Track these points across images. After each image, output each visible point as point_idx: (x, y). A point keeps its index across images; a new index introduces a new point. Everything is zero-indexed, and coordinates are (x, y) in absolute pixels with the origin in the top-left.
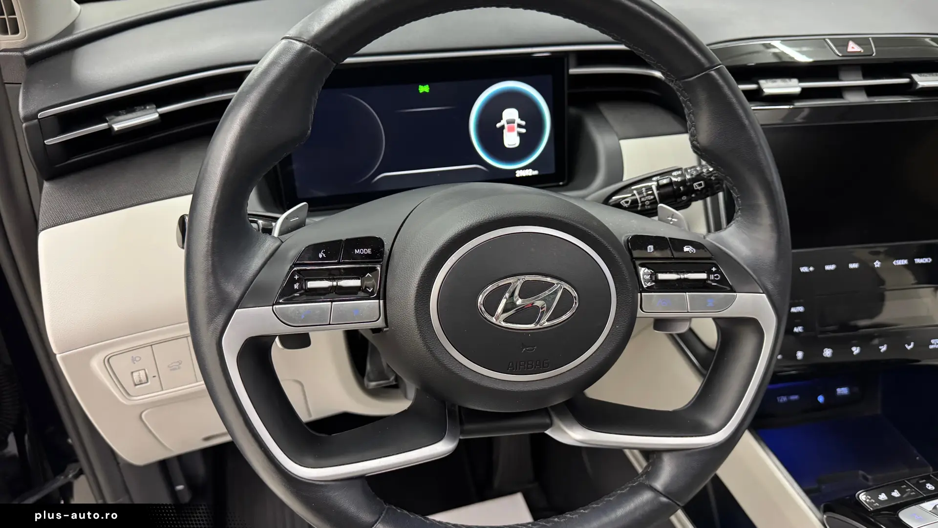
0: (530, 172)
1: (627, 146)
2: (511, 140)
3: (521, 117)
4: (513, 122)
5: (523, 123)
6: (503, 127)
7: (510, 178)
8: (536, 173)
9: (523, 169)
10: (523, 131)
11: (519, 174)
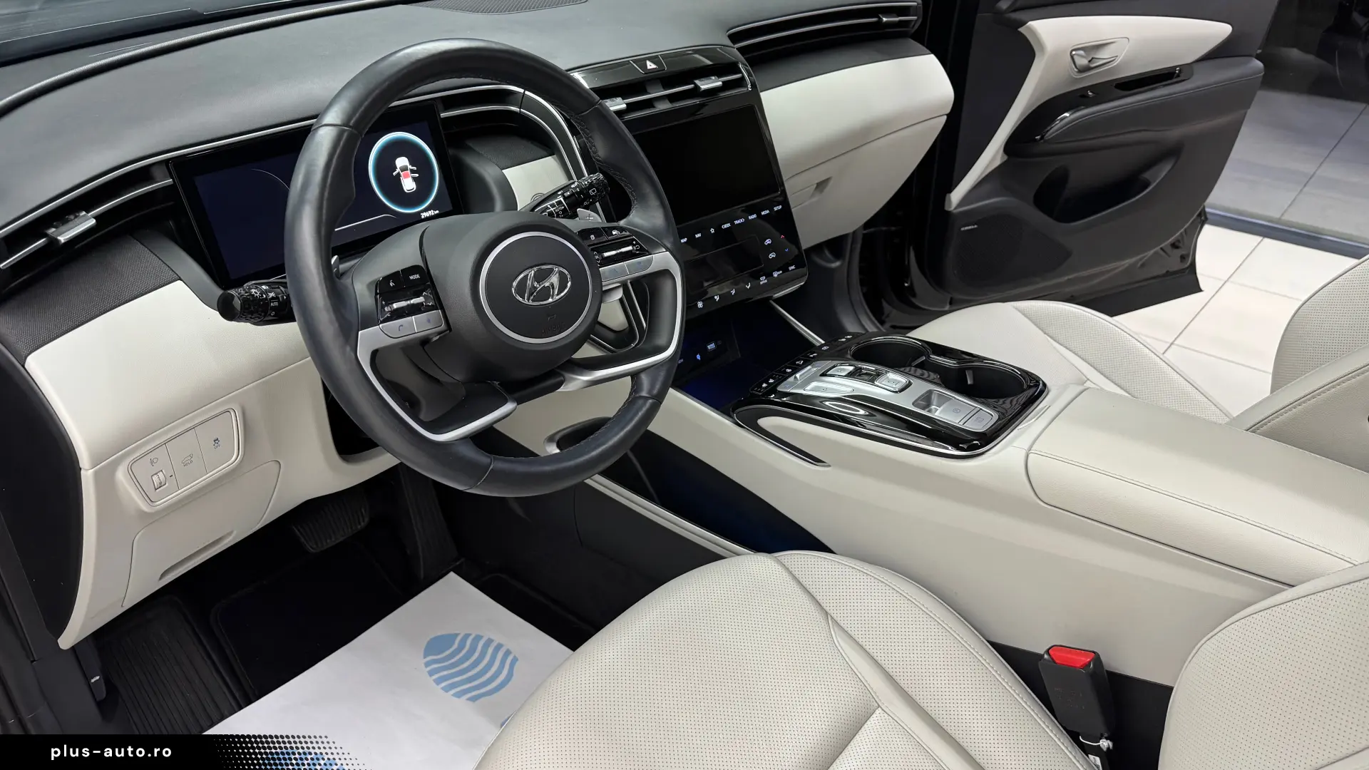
0: (431, 213)
1: (511, 173)
2: (409, 184)
3: (411, 164)
4: (404, 169)
5: (415, 168)
6: (399, 174)
7: (416, 219)
8: (437, 212)
9: (424, 210)
10: (417, 175)
11: (424, 215)
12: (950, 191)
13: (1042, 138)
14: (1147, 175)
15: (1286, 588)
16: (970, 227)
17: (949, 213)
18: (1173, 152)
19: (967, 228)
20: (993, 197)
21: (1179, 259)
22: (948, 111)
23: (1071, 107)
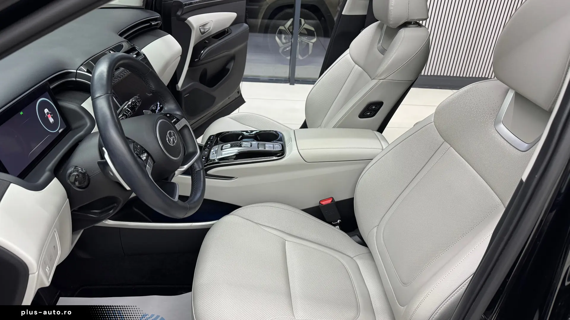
0: (62, 130)
1: (84, 105)
2: (51, 120)
3: (49, 111)
4: (48, 113)
5: (51, 112)
6: (47, 116)
8: (63, 128)
10: (52, 115)
11: (60, 131)
12: (177, 83)
13: (200, 59)
14: (227, 67)
15: (371, 160)
16: (187, 95)
17: (179, 91)
18: (232, 58)
19: (186, 96)
20: (190, 83)
21: (237, 93)
22: (181, 54)
23: (204, 48)
